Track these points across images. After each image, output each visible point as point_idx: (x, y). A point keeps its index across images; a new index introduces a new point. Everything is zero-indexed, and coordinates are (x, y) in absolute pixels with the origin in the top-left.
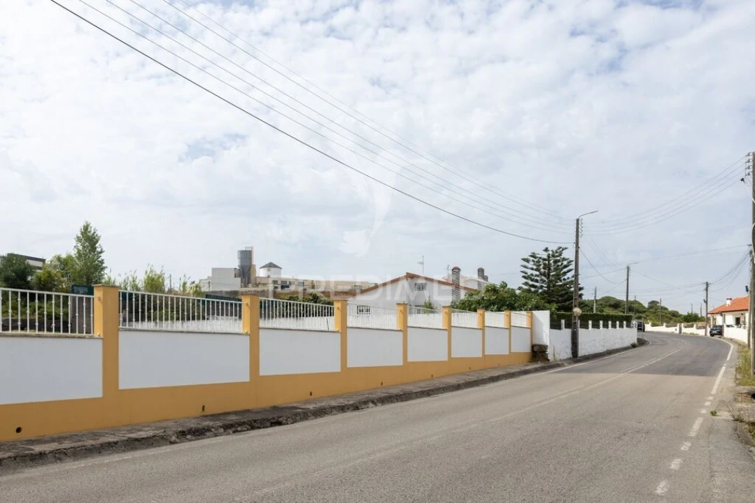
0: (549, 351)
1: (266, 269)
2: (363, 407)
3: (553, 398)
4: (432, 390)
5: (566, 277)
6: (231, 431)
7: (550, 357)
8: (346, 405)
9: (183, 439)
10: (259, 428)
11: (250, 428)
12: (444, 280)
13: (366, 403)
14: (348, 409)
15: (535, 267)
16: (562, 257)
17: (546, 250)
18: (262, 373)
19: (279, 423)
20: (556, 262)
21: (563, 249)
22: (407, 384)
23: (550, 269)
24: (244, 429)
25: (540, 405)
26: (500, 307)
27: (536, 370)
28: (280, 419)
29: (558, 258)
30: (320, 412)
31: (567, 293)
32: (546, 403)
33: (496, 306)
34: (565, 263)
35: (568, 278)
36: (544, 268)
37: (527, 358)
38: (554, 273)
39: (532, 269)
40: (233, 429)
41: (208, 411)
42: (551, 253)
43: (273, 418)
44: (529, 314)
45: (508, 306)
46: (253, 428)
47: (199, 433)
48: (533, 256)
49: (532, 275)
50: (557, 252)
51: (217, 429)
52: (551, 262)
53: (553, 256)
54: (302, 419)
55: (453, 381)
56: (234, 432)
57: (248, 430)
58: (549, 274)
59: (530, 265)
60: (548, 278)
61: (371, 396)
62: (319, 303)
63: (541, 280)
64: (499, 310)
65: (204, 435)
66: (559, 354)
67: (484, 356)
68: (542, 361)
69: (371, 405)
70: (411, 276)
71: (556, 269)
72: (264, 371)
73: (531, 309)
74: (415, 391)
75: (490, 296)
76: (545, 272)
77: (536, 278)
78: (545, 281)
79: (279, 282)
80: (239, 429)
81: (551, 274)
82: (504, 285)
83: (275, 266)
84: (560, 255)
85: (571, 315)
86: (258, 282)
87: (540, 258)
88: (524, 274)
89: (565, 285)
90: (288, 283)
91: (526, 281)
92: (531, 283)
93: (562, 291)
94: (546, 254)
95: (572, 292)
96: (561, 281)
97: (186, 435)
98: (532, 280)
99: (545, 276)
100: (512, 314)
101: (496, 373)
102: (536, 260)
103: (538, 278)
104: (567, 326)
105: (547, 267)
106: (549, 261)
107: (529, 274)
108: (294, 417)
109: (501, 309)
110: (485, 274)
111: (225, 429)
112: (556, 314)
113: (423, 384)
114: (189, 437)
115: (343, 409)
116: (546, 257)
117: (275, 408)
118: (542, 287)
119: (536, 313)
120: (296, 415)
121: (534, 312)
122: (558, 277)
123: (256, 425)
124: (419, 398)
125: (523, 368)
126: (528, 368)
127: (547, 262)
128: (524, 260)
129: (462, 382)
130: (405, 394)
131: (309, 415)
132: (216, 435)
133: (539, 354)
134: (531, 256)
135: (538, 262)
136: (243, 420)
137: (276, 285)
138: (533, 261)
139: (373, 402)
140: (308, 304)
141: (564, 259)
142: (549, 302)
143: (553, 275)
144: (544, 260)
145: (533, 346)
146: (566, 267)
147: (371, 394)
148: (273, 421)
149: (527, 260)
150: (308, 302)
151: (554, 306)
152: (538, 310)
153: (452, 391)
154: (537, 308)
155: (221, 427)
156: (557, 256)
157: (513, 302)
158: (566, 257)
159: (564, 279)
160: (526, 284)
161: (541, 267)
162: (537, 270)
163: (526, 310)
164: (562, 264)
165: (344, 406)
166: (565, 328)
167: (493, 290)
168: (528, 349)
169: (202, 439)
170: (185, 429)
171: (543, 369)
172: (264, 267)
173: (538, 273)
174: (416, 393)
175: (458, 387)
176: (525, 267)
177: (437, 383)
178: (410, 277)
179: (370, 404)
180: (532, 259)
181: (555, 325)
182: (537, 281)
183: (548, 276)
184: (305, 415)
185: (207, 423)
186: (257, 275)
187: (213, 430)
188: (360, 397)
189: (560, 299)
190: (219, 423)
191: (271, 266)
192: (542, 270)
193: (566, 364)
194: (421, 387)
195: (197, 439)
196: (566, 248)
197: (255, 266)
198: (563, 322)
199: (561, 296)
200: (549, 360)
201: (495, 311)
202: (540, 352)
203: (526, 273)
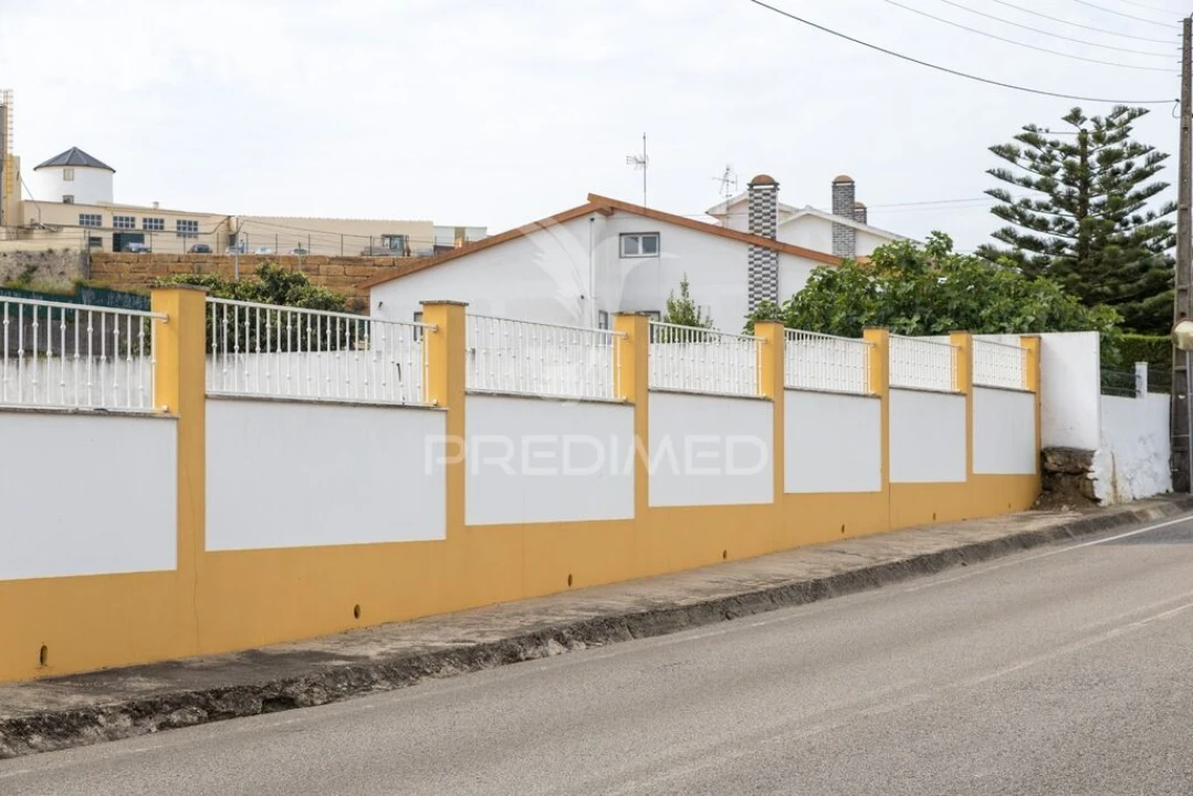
0: (1098, 470)
1: (59, 171)
2: (530, 652)
3: (1133, 619)
4: (736, 600)
5: (1142, 213)
6: (152, 724)
7: (1102, 491)
8: (480, 648)
9: (21, 746)
10: (231, 715)
11: (205, 714)
12: (712, 221)
13: (537, 639)
14: (487, 658)
15: (1036, 177)
16: (1129, 141)
17: (1075, 117)
18: (213, 544)
19: (287, 703)
20: (1109, 158)
21: (1132, 116)
22: (649, 579)
23: (1086, 184)
24: (189, 717)
25: (1097, 639)
26: (931, 321)
27: (1060, 534)
28: (290, 690)
29: (1115, 146)
30: (404, 669)
31: (1145, 268)
32: (1116, 632)
33: (916, 318)
34: (1139, 162)
35: (1151, 216)
36: (1067, 181)
37: (1026, 493)
38: (1104, 197)
39: (1027, 183)
40: (160, 718)
41: (59, 665)
42: (1089, 126)
43: (269, 686)
44: (1032, 344)
45: (956, 314)
46: (213, 716)
47: (64, 728)
48: (1031, 137)
49: (1026, 203)
50: (1110, 125)
51: (111, 718)
52: (1092, 159)
53: (1099, 138)
54: (353, 690)
55: (797, 570)
56: (161, 727)
57: (201, 721)
58: (1084, 202)
59: (1021, 169)
60: (1081, 216)
61: (549, 620)
62: (293, 302)
63: (1059, 221)
64: (927, 329)
65: (79, 734)
66: (1130, 481)
67: (888, 486)
68: (1074, 506)
69: (553, 647)
70: (604, 208)
71: (1107, 185)
72: (217, 539)
73: (1034, 328)
74: (683, 603)
75: (896, 283)
76: (1070, 195)
77: (1039, 215)
78: (1071, 226)
79: (107, 222)
80: (175, 717)
81: (1093, 201)
82: (941, 245)
83: (92, 163)
84: (1123, 135)
85: (1169, 344)
86: (27, 222)
87: (1054, 145)
88: (999, 203)
89: (1139, 238)
90: (139, 225)
91: (1005, 224)
92: (1023, 232)
93: (1131, 259)
94: (1075, 129)
95: (1170, 264)
96: (1125, 224)
97: (27, 734)
98: (1026, 222)
99: (1070, 208)
100: (976, 346)
101: (931, 545)
102: (1038, 152)
103: (1049, 217)
104: (1156, 384)
105: (1079, 176)
106: (1084, 155)
107: (1016, 200)
108: (329, 682)
109: (934, 327)
110: (858, 199)
111: (134, 718)
112: (1119, 344)
113: (699, 582)
114: (36, 739)
115: (470, 658)
116: (1073, 142)
117: (255, 657)
118: (1060, 246)
119: (1052, 339)
120: (336, 675)
121: (1044, 336)
122: (1115, 209)
123: (220, 706)
124: (699, 625)
125: (1016, 529)
126: (1032, 527)
127: (1077, 160)
128: (998, 150)
129: (827, 573)
130: (654, 613)
131: (375, 676)
132: (112, 736)
133: (1065, 481)
134: (1025, 138)
135: (1046, 159)
136: (182, 692)
137: (95, 234)
138: (1030, 156)
139: (559, 638)
140: (258, 305)
141: (1136, 150)
142: (1090, 300)
143: (1099, 206)
144: (1069, 151)
145: (1043, 455)
146: (1142, 175)
147: (545, 611)
148: (269, 695)
149: (1009, 153)
150: (253, 298)
151: (1112, 315)
152: (1061, 330)
153: (799, 603)
154: (1055, 323)
155: (124, 711)
156: (1113, 139)
157: (974, 305)
158: (1143, 142)
159: (1137, 220)
160: (1006, 235)
161: (1059, 176)
162: (1046, 186)
163: (1018, 330)
164: (1129, 166)
165: (472, 650)
166: (1150, 390)
167: (904, 260)
168: (1026, 465)
169: (73, 744)
170: (23, 718)
171: (1082, 529)
172: (48, 165)
173: (1045, 198)
174: (688, 608)
175: (815, 590)
176: (1002, 176)
177: (745, 577)
178: (601, 211)
179: (551, 642)
180: (1024, 147)
181: (1116, 381)
182: (1042, 225)
183: (1079, 206)
184: (359, 678)
185: (72, 700)
186: (25, 196)
187: (101, 719)
188: (515, 624)
189: (1123, 287)
190: (112, 701)
191: (74, 160)
192: (1062, 188)
193: (1154, 515)
194: (696, 591)
195: (59, 748)
196: (1142, 112)
197: (16, 161)
198: (1142, 369)
199: (1126, 277)
200: (1097, 500)
201: (915, 333)
202: (1067, 473)
203: (1006, 199)
